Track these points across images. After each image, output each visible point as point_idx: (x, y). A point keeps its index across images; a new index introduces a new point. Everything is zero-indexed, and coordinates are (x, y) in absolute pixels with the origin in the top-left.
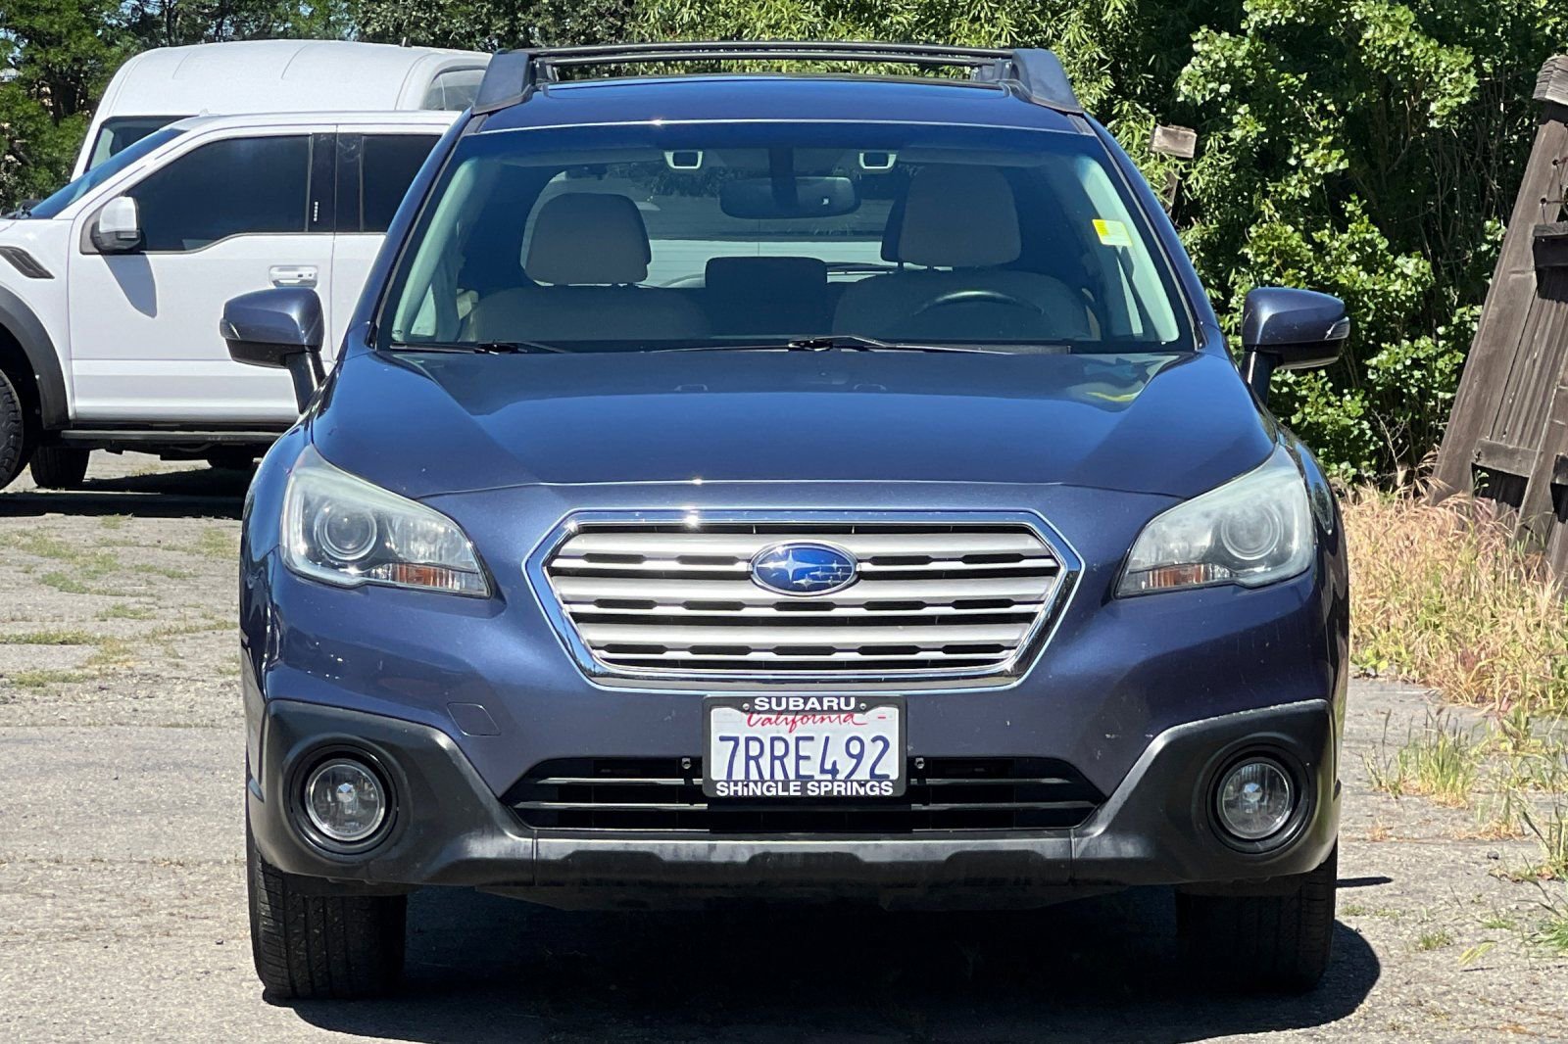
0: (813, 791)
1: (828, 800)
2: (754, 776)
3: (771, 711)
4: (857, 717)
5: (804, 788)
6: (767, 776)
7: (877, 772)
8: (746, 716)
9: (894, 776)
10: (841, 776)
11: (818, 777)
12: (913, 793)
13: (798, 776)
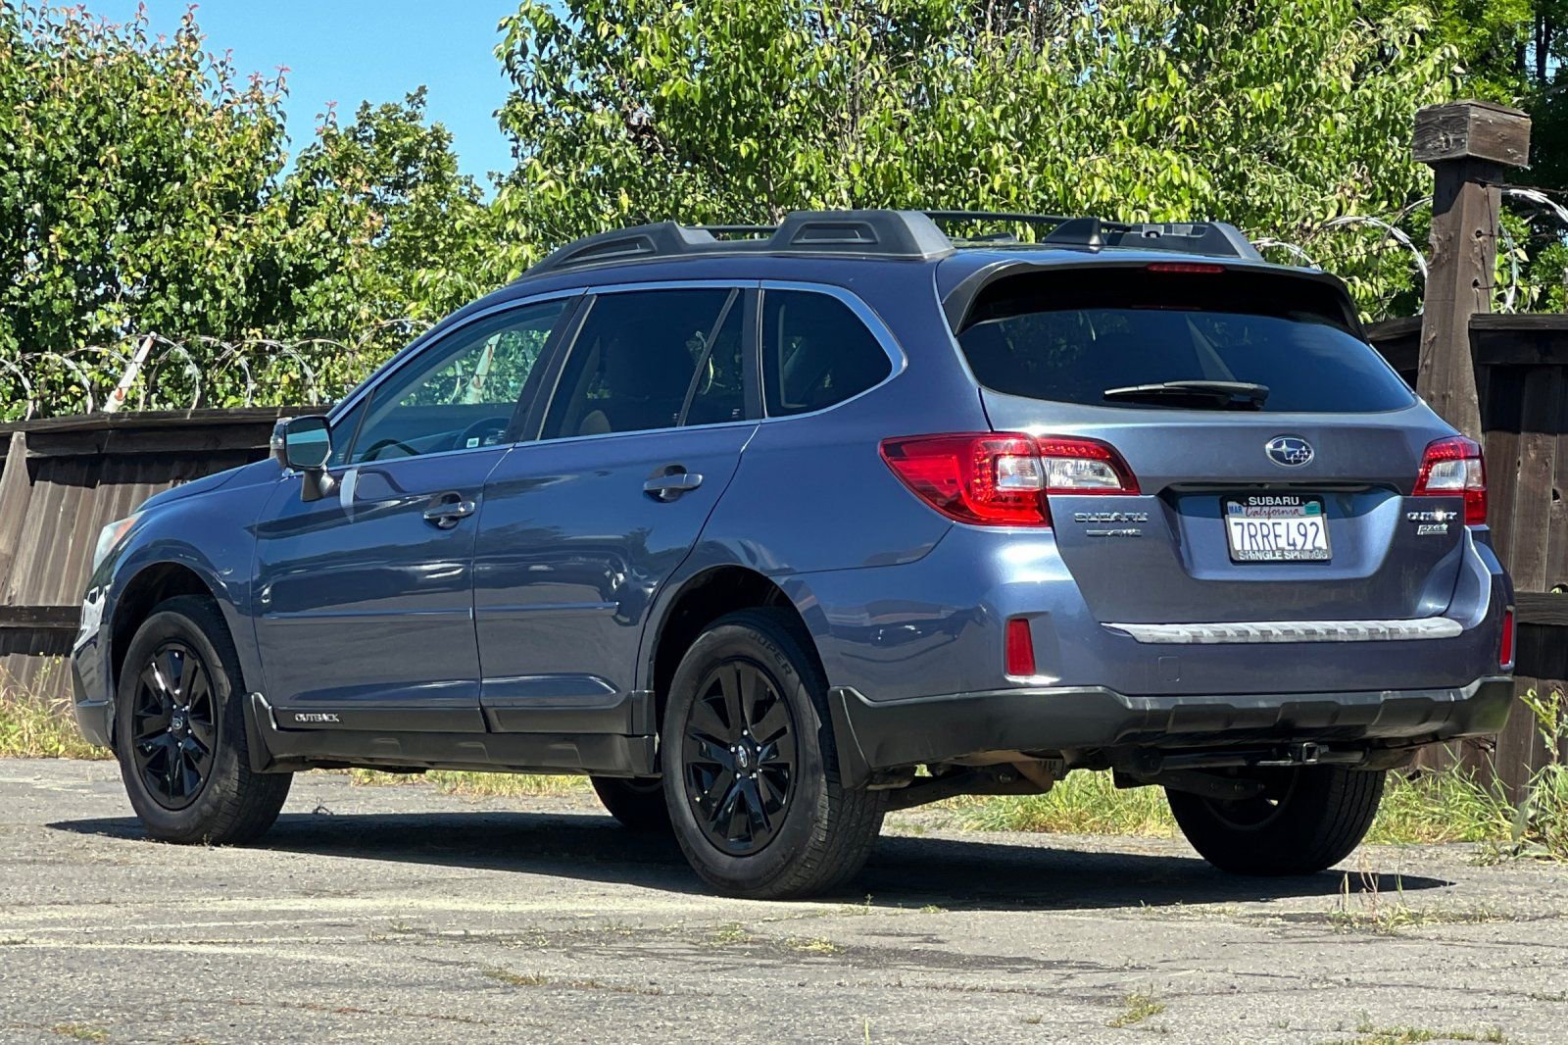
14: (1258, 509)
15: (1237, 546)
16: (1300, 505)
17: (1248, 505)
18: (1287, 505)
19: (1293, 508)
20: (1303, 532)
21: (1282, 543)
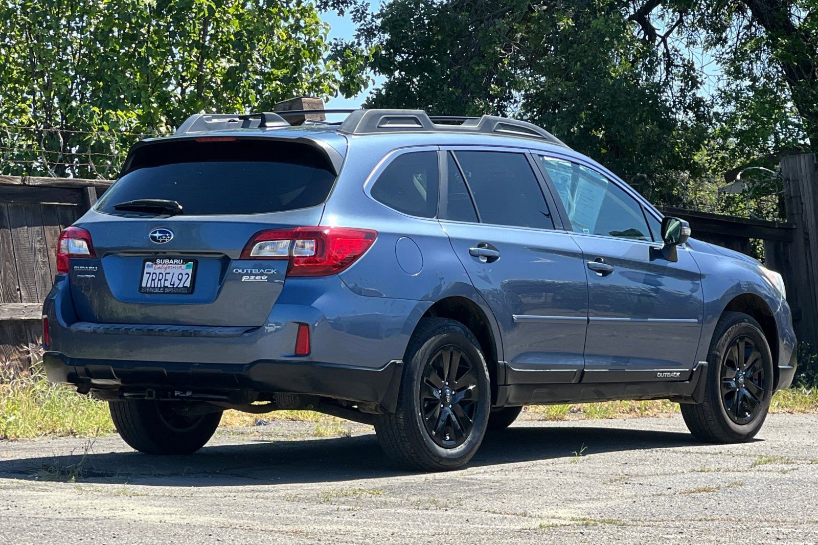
14: (161, 266)
15: (144, 285)
16: (182, 264)
17: (156, 264)
18: (176, 264)
19: (180, 266)
20: (180, 278)
21: (167, 284)
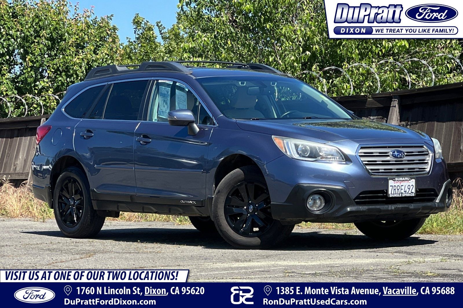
0: (403, 195)
1: (405, 197)
2: (395, 193)
3: (398, 181)
4: (409, 181)
5: (402, 195)
6: (397, 193)
7: (412, 191)
8: (394, 182)
9: (414, 192)
10: (407, 193)
11: (404, 193)
12: (417, 195)
13: (401, 193)
